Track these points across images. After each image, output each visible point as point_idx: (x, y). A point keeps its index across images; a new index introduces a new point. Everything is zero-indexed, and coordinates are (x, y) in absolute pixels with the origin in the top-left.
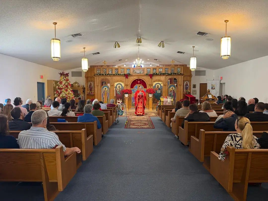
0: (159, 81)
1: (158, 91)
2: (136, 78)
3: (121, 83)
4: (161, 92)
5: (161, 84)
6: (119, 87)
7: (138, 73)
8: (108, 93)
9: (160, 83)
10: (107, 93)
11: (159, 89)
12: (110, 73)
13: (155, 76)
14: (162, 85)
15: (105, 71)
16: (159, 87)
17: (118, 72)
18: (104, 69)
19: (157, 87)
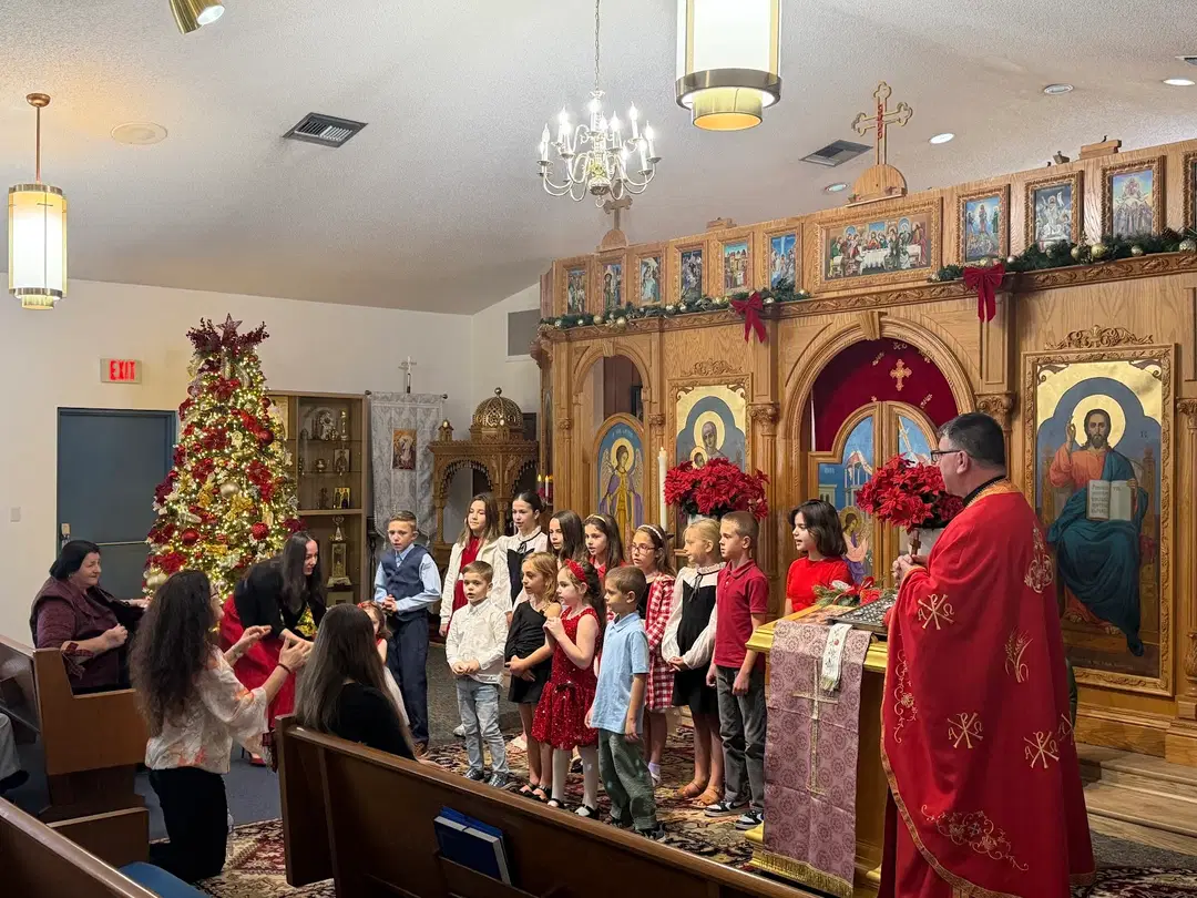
0: (1111, 343)
1: (1096, 487)
2: (842, 328)
3: (722, 392)
4: (1143, 501)
5: (1147, 389)
6: (710, 434)
7: (868, 270)
8: (637, 497)
9: (1125, 373)
10: (632, 495)
11: (1117, 466)
12: (645, 297)
13: (1055, 285)
14: (1153, 405)
15: (613, 283)
16: (1113, 440)
17: (699, 285)
18: (609, 270)
19: (1081, 438)
